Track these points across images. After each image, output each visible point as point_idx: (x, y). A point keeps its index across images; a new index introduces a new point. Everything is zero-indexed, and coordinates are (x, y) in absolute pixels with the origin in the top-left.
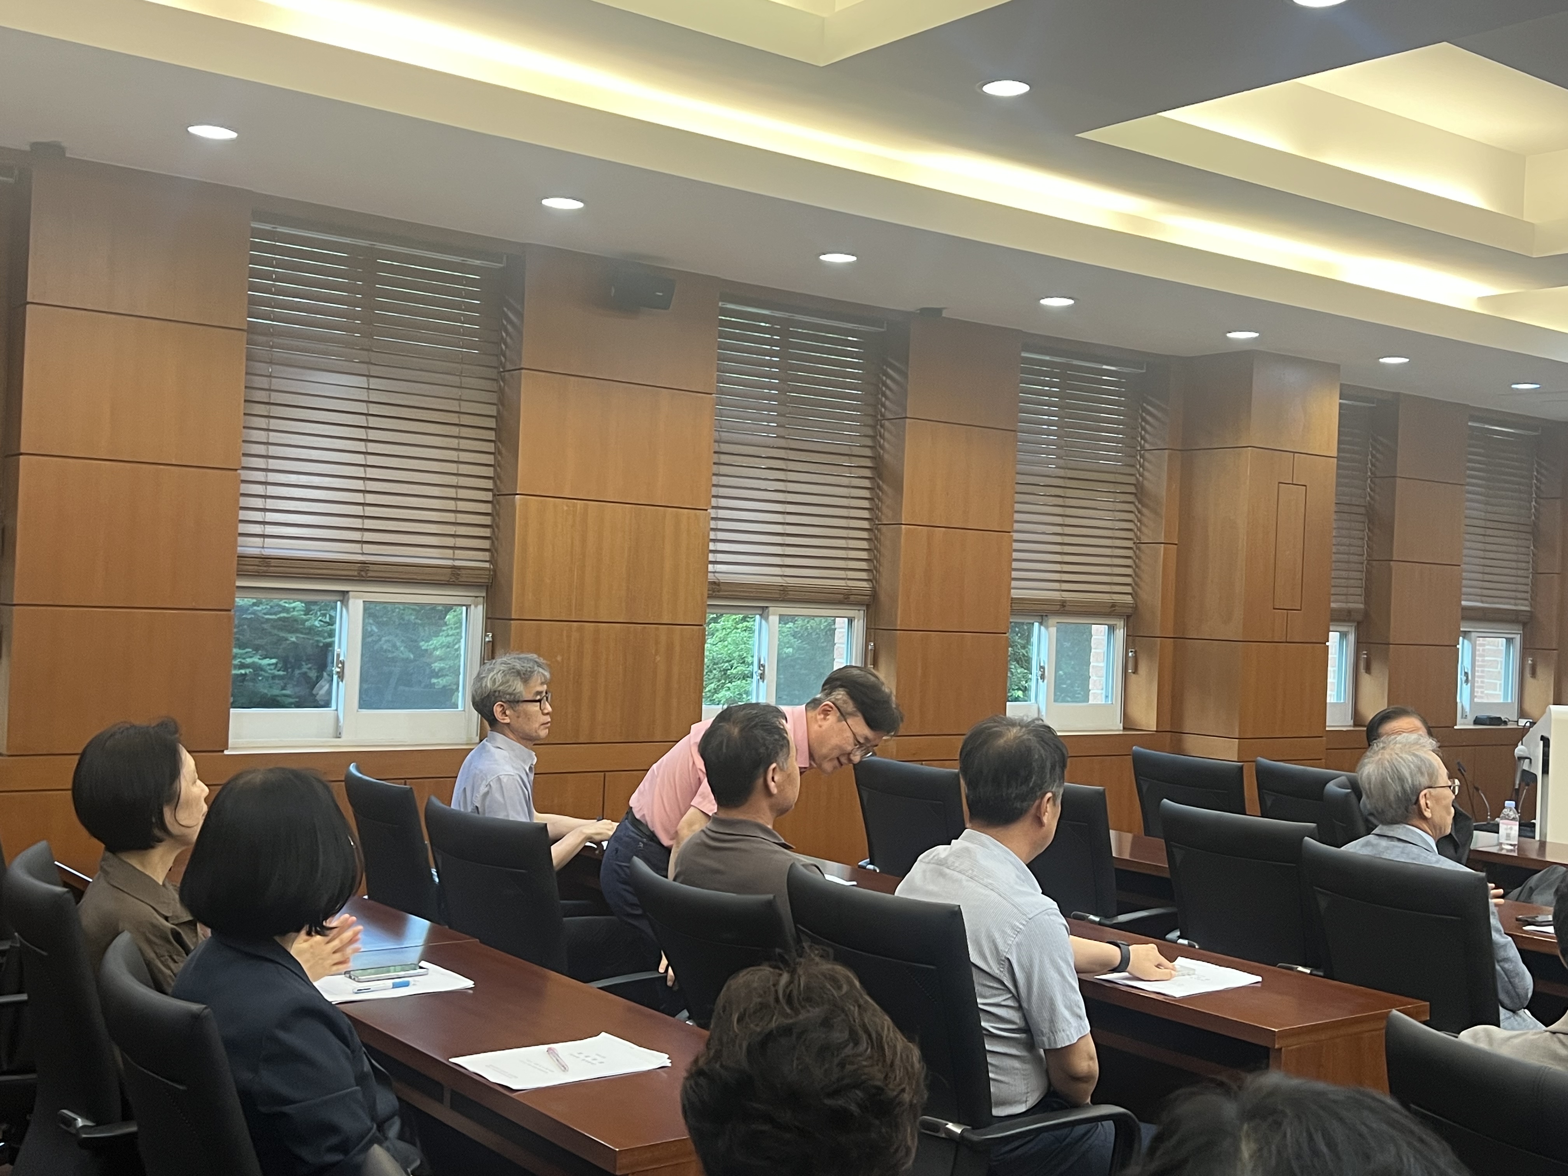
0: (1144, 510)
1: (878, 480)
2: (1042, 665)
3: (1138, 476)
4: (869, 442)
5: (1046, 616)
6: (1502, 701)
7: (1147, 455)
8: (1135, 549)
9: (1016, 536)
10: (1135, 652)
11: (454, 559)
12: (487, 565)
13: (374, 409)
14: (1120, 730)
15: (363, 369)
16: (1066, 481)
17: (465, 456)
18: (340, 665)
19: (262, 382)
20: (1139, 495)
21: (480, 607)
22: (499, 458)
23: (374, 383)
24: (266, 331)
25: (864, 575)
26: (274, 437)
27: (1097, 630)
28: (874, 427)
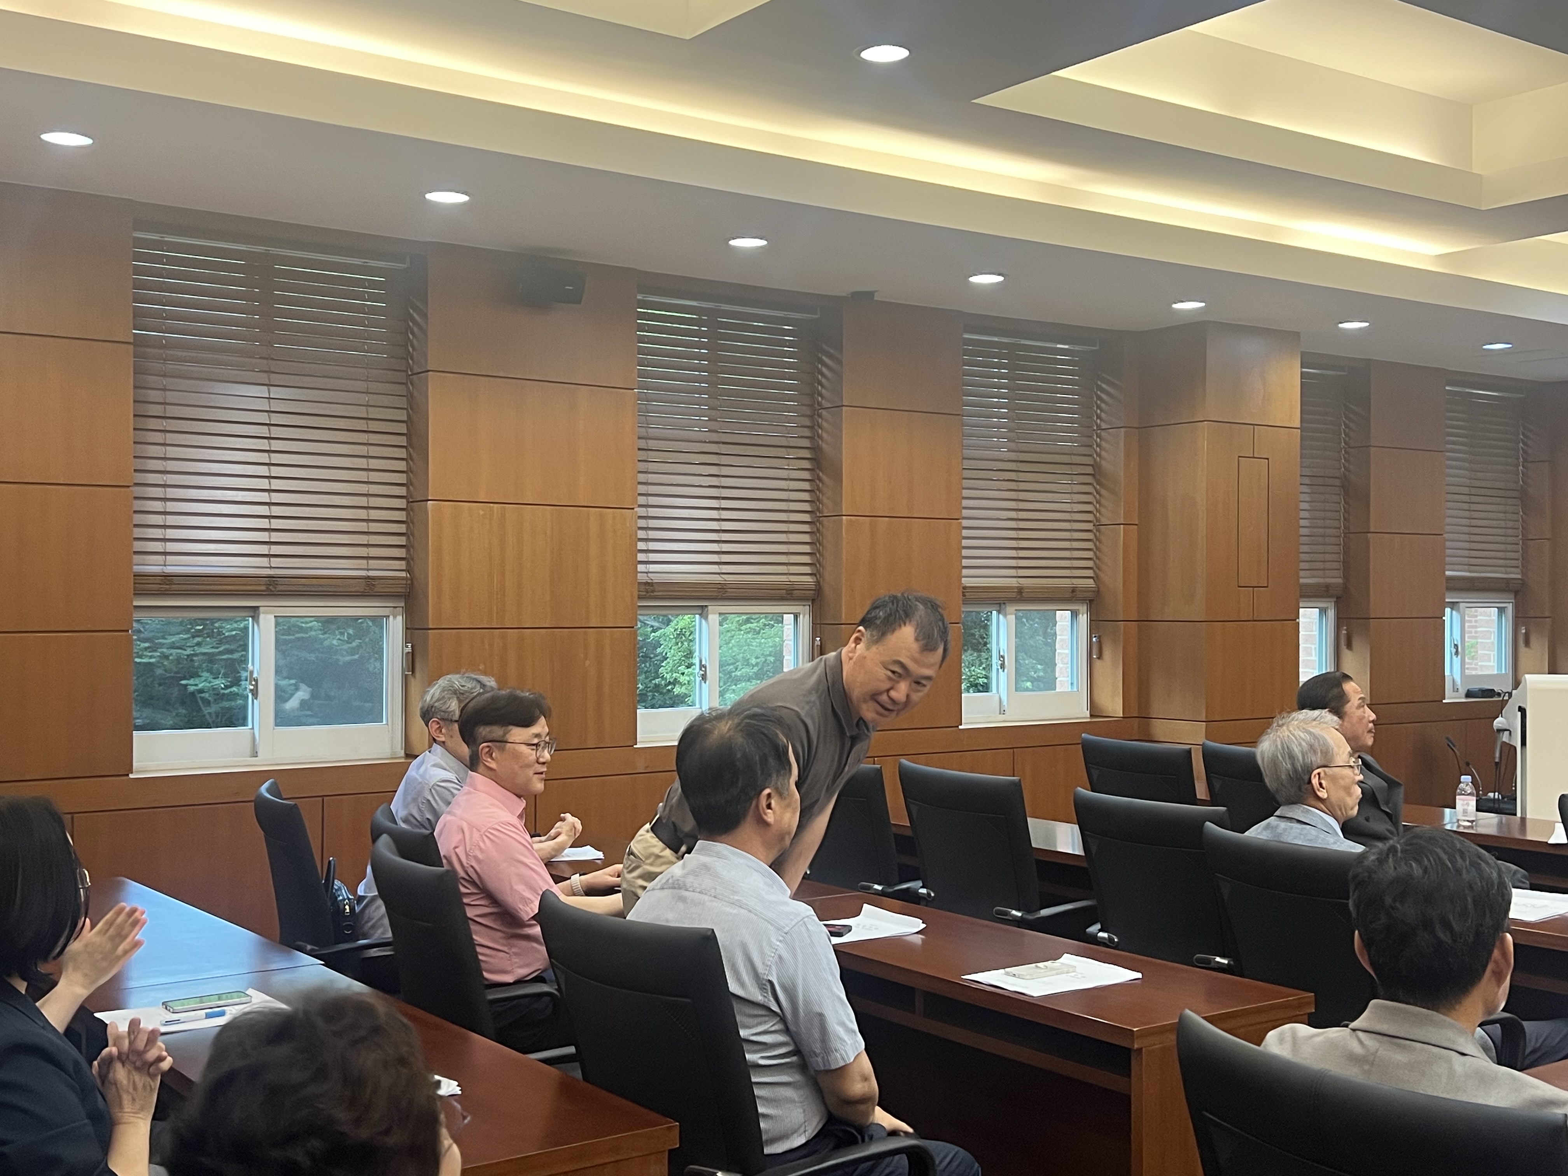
0: (1103, 492)
1: (818, 471)
2: (1002, 653)
3: (1095, 456)
4: (807, 432)
5: (1004, 603)
6: (1496, 672)
7: (1103, 434)
8: (1095, 531)
9: (965, 523)
10: (1099, 637)
11: (368, 570)
12: (403, 574)
13: (276, 419)
14: (1087, 718)
15: (264, 378)
16: (1019, 464)
17: (374, 464)
18: (253, 683)
19: (154, 395)
20: (1098, 477)
21: (400, 619)
22: (411, 463)
23: (276, 392)
24: (157, 344)
25: (807, 570)
26: (172, 452)
27: (1062, 615)
28: (811, 417)
